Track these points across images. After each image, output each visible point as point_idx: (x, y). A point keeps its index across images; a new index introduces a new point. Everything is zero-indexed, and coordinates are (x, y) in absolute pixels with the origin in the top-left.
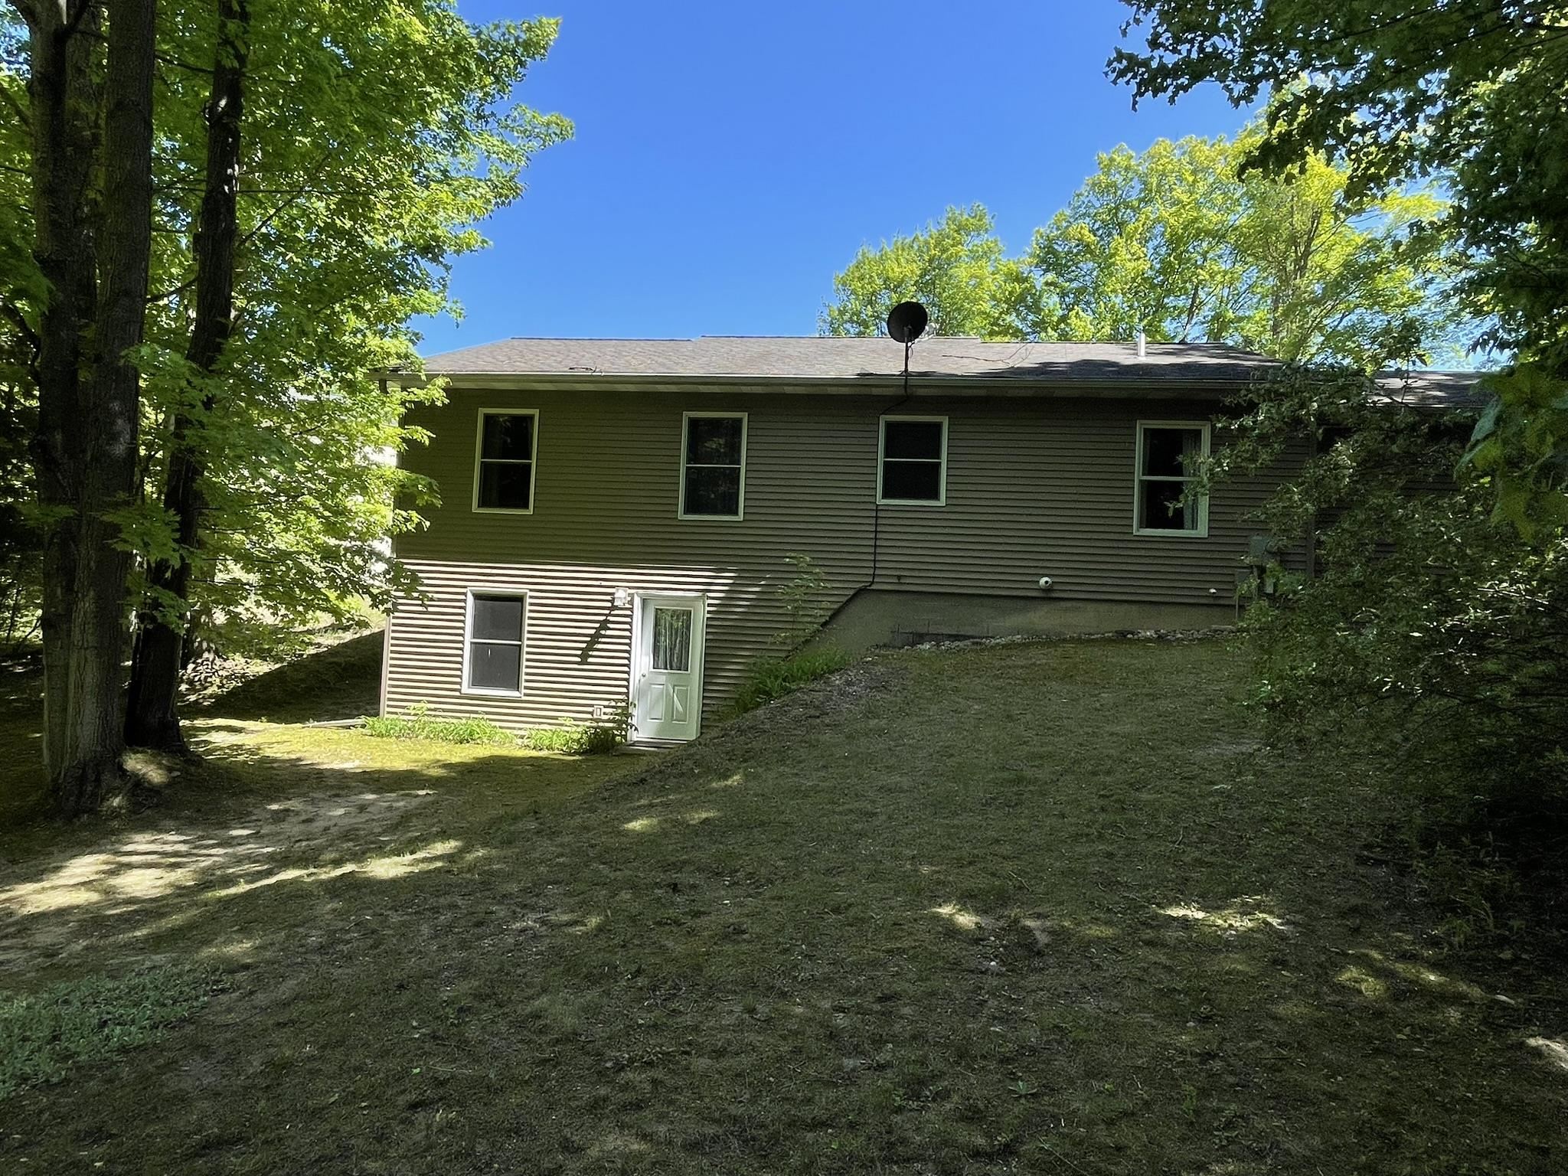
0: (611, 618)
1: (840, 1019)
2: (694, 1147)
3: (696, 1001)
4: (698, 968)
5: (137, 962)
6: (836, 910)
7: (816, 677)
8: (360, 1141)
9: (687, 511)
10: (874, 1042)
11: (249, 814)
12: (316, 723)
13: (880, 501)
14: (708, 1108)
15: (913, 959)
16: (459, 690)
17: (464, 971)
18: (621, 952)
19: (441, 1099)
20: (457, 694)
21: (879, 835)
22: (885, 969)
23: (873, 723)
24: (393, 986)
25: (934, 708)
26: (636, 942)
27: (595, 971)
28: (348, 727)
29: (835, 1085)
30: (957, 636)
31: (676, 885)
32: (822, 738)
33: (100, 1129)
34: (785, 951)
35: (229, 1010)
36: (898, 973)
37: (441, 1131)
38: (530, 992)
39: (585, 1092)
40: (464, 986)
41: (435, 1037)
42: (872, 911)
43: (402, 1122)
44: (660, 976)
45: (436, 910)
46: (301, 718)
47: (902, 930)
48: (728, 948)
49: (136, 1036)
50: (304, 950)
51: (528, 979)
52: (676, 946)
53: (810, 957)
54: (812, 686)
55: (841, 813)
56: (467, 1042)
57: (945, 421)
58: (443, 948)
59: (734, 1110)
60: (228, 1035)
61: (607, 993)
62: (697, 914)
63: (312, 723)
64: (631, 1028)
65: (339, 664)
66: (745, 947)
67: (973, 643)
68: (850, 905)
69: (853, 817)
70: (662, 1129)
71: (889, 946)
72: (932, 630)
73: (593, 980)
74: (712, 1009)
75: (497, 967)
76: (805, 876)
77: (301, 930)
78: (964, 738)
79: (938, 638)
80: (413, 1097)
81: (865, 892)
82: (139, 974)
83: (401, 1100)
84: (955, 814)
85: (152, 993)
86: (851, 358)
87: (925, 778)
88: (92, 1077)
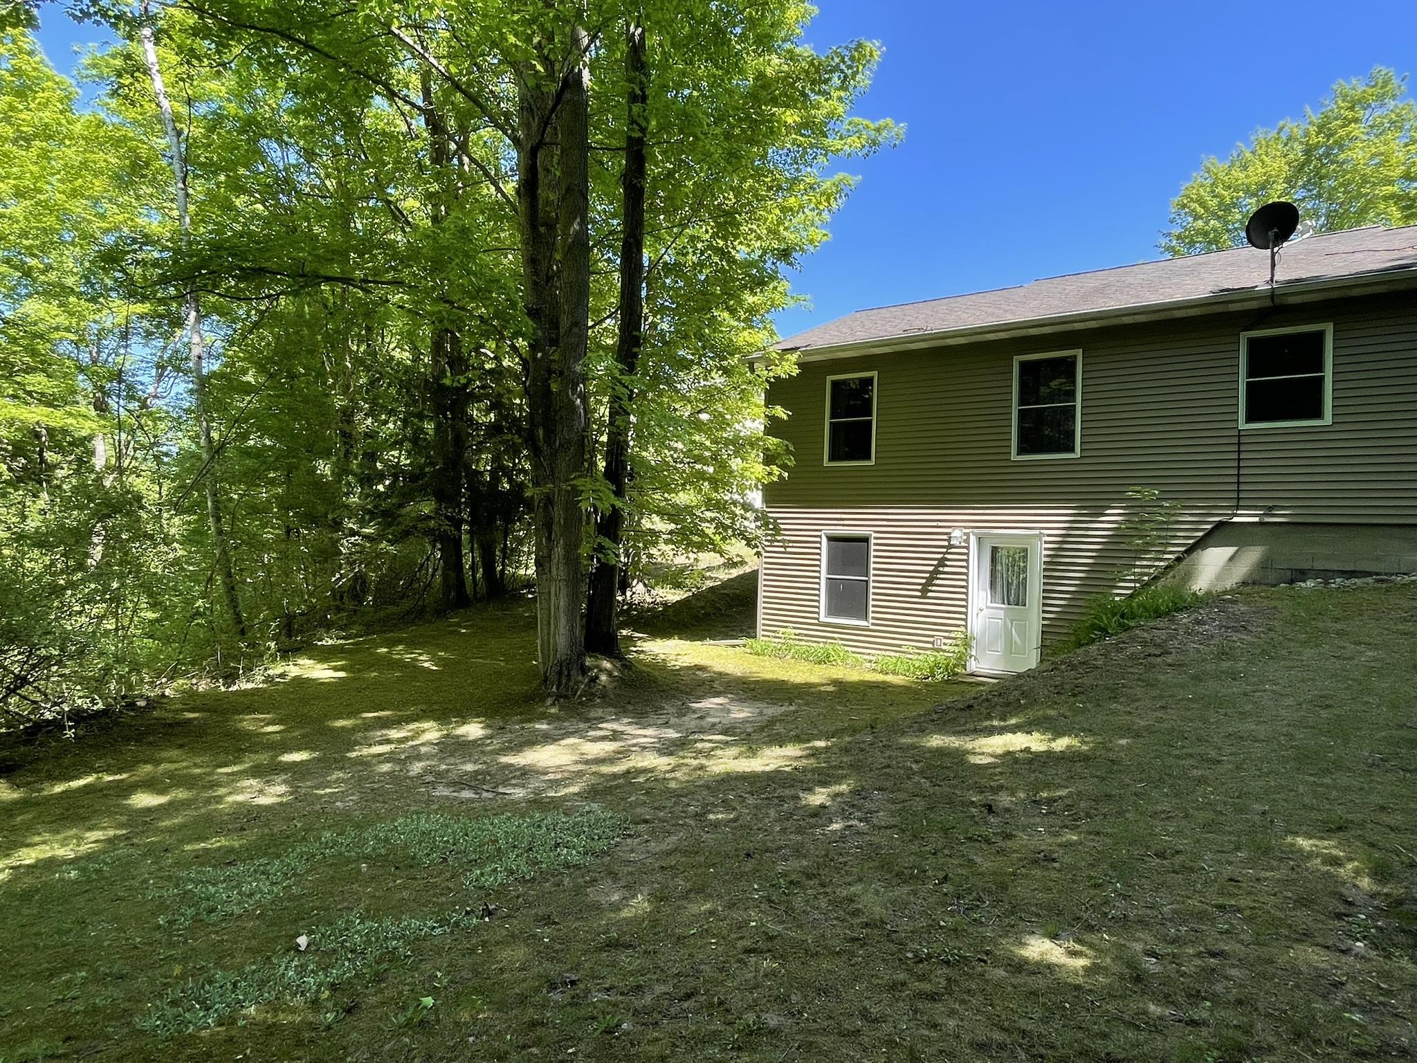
0: (949, 556)
1: (1151, 964)
2: (981, 1047)
3: (999, 916)
4: (1004, 887)
5: (581, 806)
6: (1161, 855)
7: (1158, 614)
8: (707, 968)
9: (1021, 451)
10: (1189, 996)
11: (662, 708)
12: (712, 642)
13: (1242, 425)
14: (998, 1016)
15: (1250, 920)
16: (818, 619)
17: (798, 852)
18: (932, 859)
19: (769, 951)
20: (816, 622)
21: (1223, 784)
22: (1213, 925)
23: (1225, 665)
24: (742, 854)
25: (1308, 653)
26: (946, 852)
27: (905, 871)
28: (734, 646)
29: (1138, 1028)
30: (1353, 572)
31: (990, 807)
32: (1161, 677)
33: (549, 916)
34: (1096, 886)
35: (632, 851)
36: (1227, 932)
37: (766, 975)
38: (849, 879)
39: (886, 974)
40: (794, 864)
41: (770, 901)
42: (1205, 861)
43: (739, 961)
44: (965, 886)
45: (782, 799)
46: (702, 638)
47: (1240, 888)
48: (1037, 873)
49: (574, 857)
50: (683, 815)
51: (847, 868)
52: (985, 862)
53: (1125, 897)
54: (1151, 624)
55: (1178, 757)
56: (793, 910)
57: (1329, 329)
58: (783, 830)
59: (1023, 1024)
60: (630, 869)
61: (915, 893)
62: (1009, 836)
63: (708, 641)
64: (934, 926)
65: (727, 595)
66: (1054, 875)
67: (1378, 581)
68: (1178, 852)
69: (1192, 762)
70: (952, 1023)
71: (1220, 901)
72: (1318, 565)
73: (902, 878)
74: (1013, 926)
75: (823, 853)
76: (1128, 815)
77: (684, 799)
78: (1347, 688)
79: (1326, 575)
80: (747, 943)
81: (1198, 841)
82: (581, 815)
83: (740, 944)
84: (1326, 772)
85: (586, 829)
86: (1202, 276)
87: (1291, 730)
88: (548, 880)
